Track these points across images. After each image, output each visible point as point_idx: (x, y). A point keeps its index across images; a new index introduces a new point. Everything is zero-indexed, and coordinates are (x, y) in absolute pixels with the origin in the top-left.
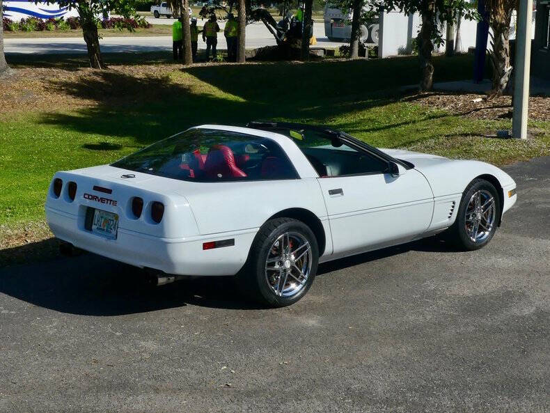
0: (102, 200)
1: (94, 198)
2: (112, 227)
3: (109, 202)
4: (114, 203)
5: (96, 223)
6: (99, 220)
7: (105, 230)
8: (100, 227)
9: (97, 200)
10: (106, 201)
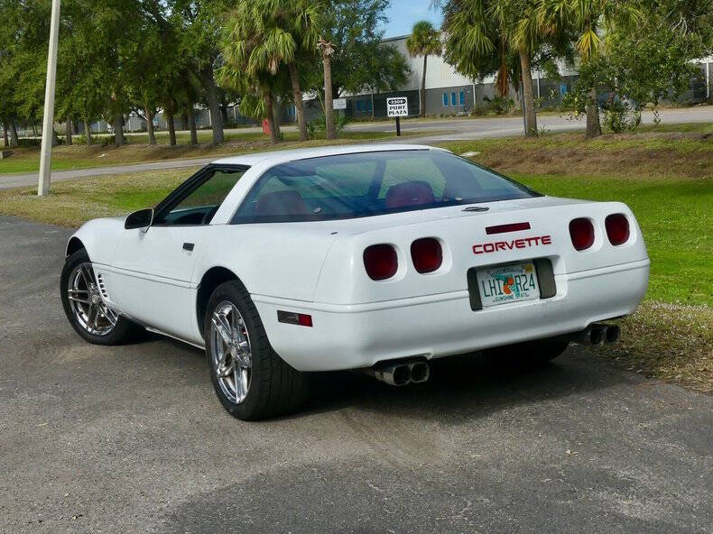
0: (519, 244)
1: (502, 245)
2: (527, 286)
3: (533, 242)
5: (488, 292)
6: (492, 286)
7: (514, 296)
8: (502, 296)
9: (506, 247)
10: (527, 243)
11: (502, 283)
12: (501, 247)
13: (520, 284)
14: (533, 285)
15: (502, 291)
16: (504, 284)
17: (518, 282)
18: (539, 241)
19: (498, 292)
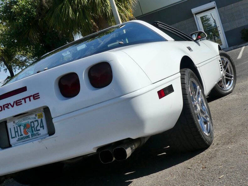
0: (18, 103)
1: (7, 106)
2: (39, 128)
3: (27, 100)
4: (36, 97)
5: (14, 135)
6: (16, 130)
7: (30, 136)
8: (22, 136)
9: (10, 106)
10: (23, 101)
11: (22, 128)
12: (6, 107)
13: (34, 127)
14: (43, 127)
15: (23, 133)
16: (24, 129)
17: (33, 125)
18: (32, 98)
19: (20, 134)
